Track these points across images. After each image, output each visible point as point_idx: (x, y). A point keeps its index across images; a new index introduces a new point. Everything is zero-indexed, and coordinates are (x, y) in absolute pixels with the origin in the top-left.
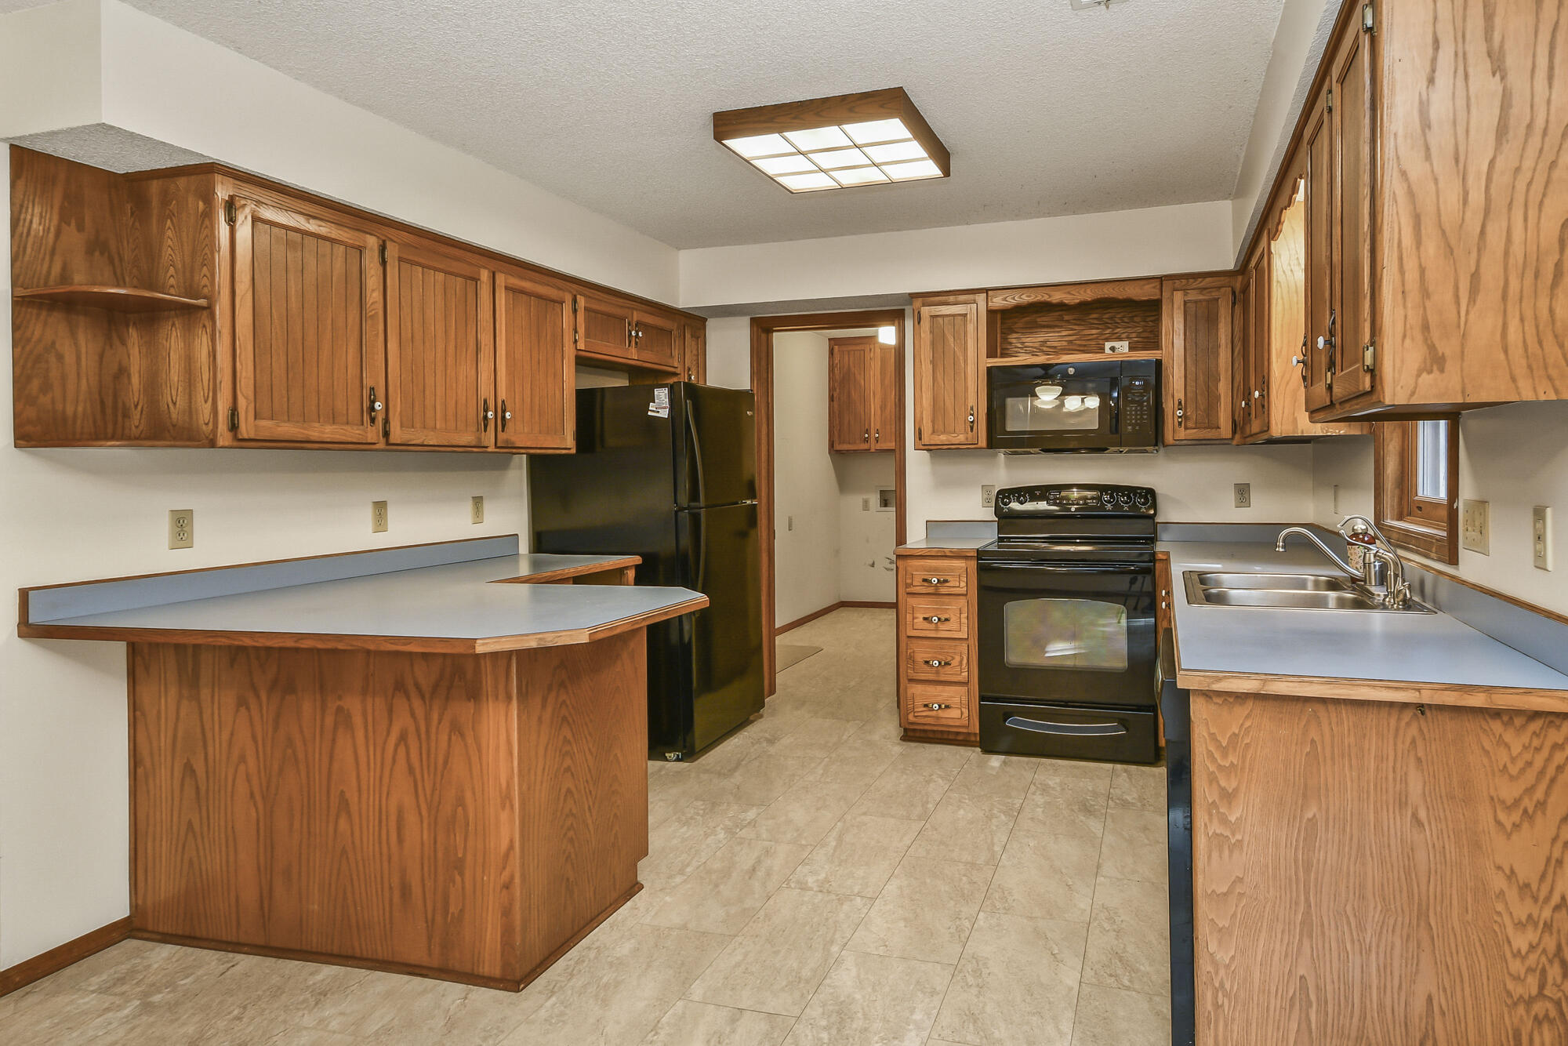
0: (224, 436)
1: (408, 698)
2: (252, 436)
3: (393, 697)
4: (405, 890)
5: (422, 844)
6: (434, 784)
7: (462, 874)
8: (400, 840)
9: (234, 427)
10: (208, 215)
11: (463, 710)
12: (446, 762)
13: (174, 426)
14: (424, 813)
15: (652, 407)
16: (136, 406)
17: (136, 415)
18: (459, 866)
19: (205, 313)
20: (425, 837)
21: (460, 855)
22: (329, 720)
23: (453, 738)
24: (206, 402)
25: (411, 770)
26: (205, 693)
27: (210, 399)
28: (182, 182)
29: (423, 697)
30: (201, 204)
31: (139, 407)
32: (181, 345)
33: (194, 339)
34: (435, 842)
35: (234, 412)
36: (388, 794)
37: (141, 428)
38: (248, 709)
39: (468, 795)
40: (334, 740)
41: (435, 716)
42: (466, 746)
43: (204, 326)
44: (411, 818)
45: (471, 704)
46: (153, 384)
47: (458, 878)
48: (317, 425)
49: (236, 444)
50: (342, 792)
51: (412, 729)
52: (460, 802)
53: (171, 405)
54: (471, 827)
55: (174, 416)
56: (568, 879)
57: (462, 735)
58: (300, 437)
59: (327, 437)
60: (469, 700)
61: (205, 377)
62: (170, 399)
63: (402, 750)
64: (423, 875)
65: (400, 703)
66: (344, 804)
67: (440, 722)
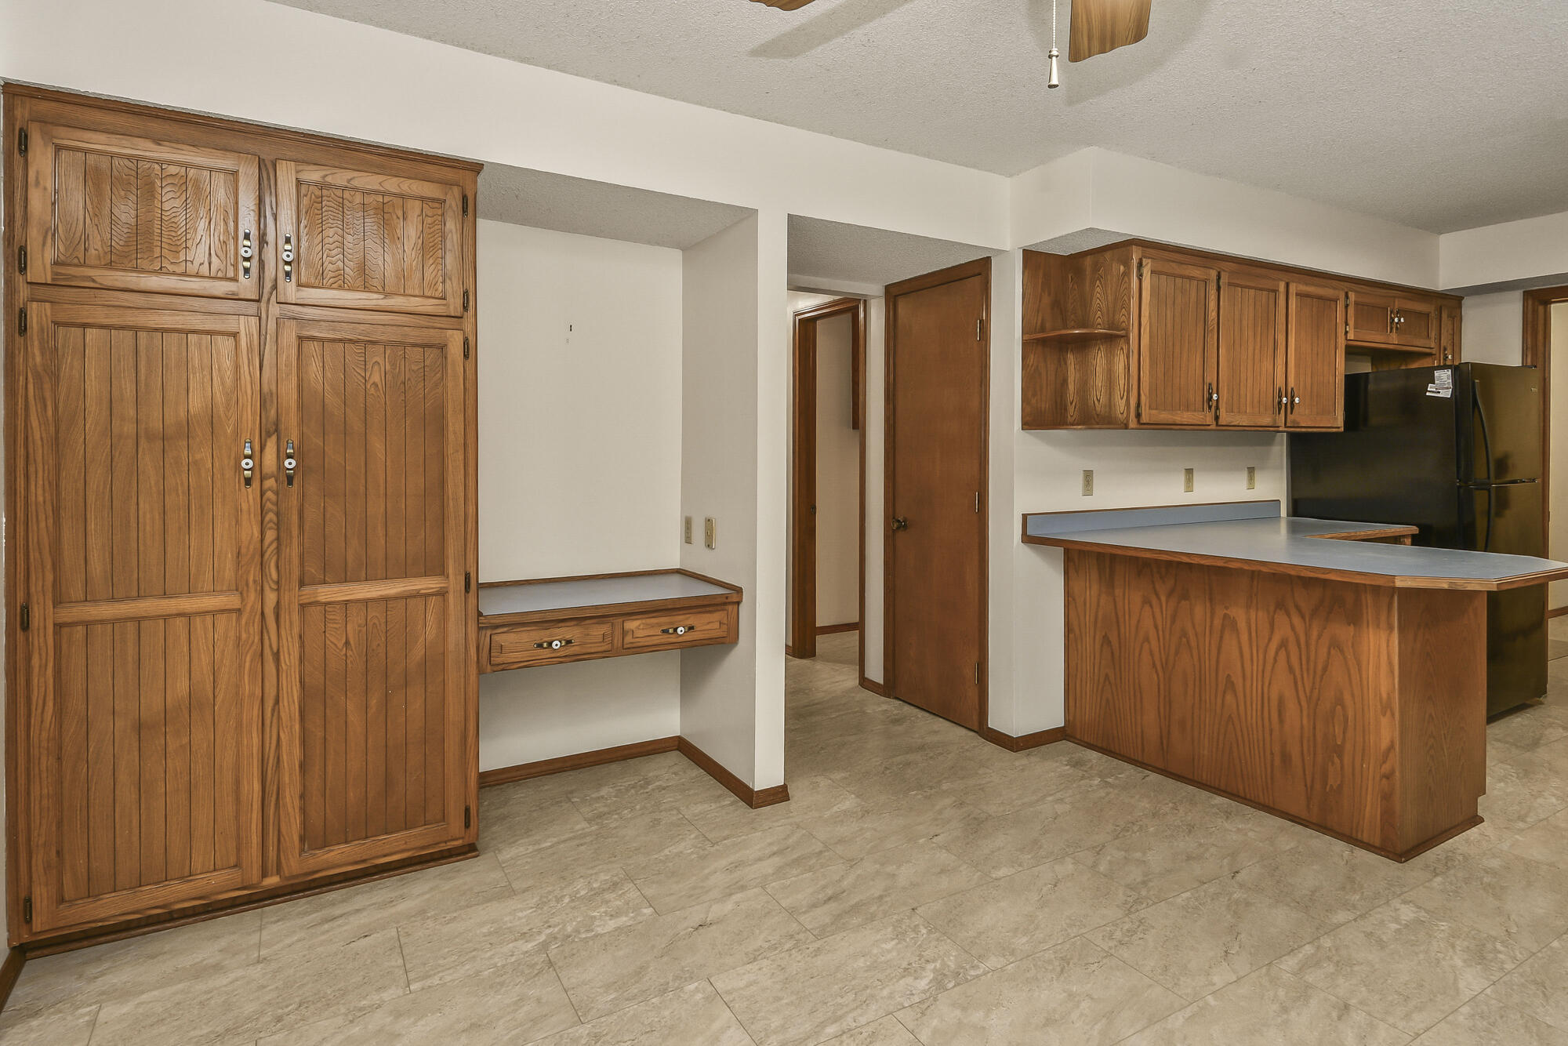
0: (1133, 423)
1: (1288, 615)
2: (1148, 422)
3: (1275, 612)
4: (1286, 758)
5: (1302, 727)
6: (1314, 683)
7: (1341, 757)
8: (1281, 721)
9: (1138, 415)
10: (1127, 274)
11: (1344, 632)
12: (1325, 669)
13: (1098, 415)
14: (1304, 704)
15: (1431, 387)
16: (1071, 404)
17: (1071, 410)
18: (1339, 751)
19: (1122, 340)
20: (1305, 722)
21: (1339, 743)
22: (1217, 622)
23: (1333, 652)
24: (1122, 398)
25: (1291, 669)
26: (1118, 592)
27: (1125, 397)
28: (1108, 255)
29: (1303, 617)
30: (1122, 268)
31: (1074, 404)
32: (1104, 361)
33: (1114, 358)
34: (1314, 728)
35: (1138, 405)
36: (1270, 684)
37: (1075, 416)
38: (1151, 606)
39: (1347, 697)
40: (1221, 638)
41: (1315, 633)
42: (1345, 658)
43: (1122, 349)
44: (1291, 707)
45: (1352, 628)
46: (1084, 388)
47: (1337, 760)
48: (1179, 412)
49: (1138, 426)
50: (1229, 676)
51: (1292, 639)
52: (1339, 701)
53: (1096, 402)
54: (1350, 723)
55: (1098, 409)
56: (1430, 788)
57: (1342, 651)
58: (1170, 422)
59: (1185, 420)
60: (1349, 625)
61: (1122, 382)
62: (1095, 399)
63: (1282, 654)
64: (1302, 754)
65: (1281, 619)
66: (1230, 684)
67: (1319, 637)
